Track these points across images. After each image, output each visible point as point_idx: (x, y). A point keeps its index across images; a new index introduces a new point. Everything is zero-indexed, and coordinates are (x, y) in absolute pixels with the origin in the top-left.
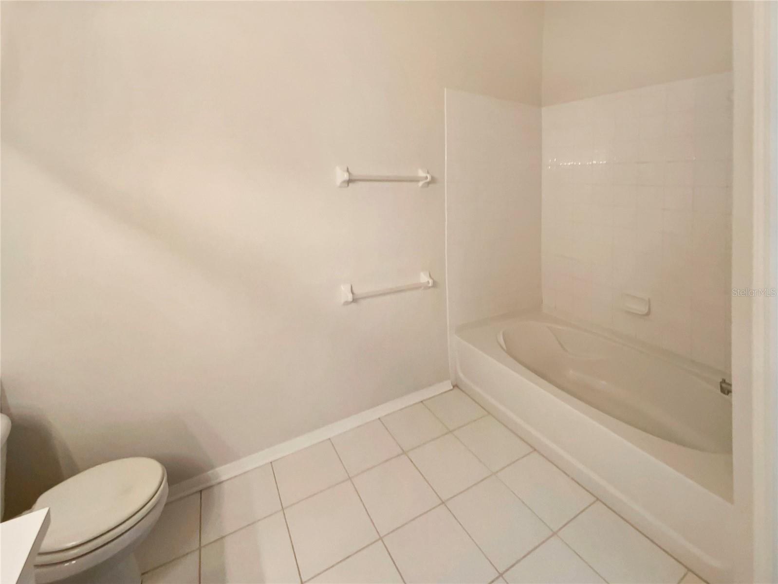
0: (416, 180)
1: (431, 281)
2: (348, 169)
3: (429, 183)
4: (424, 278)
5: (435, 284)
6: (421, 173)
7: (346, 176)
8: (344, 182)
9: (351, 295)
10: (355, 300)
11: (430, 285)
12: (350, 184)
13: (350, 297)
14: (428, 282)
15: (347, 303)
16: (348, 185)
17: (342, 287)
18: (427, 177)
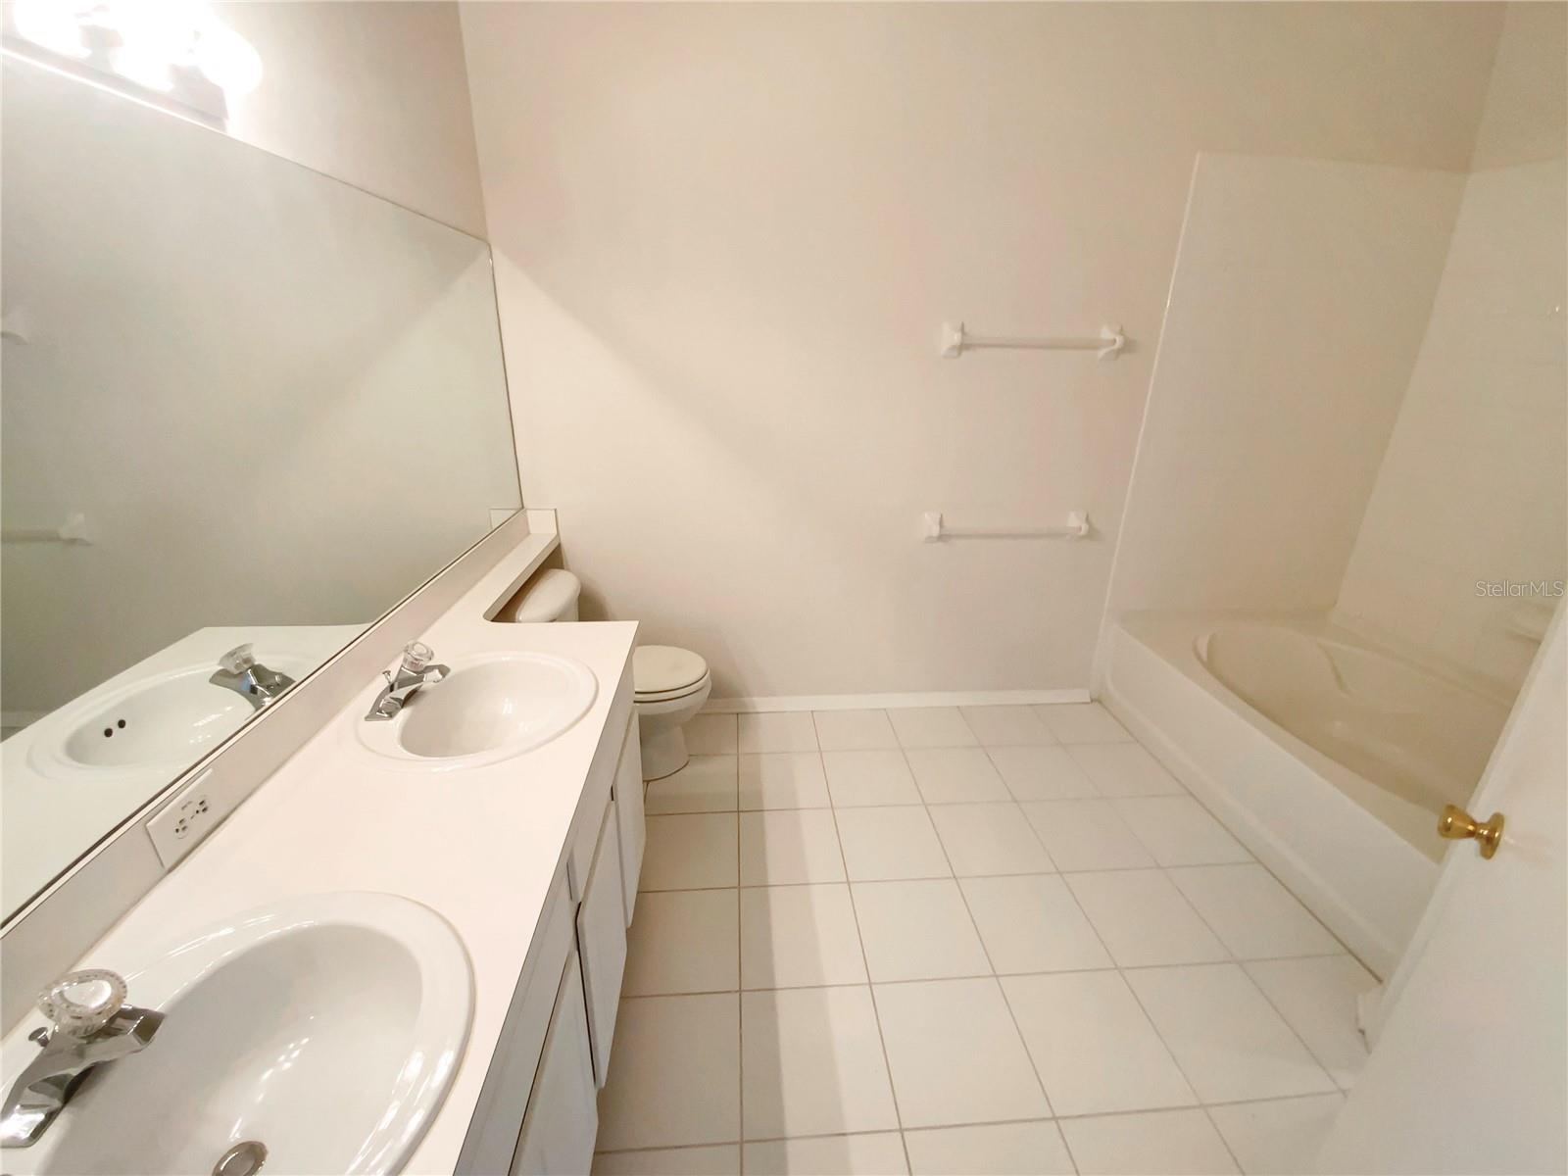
0: (1093, 346)
1: (1085, 528)
2: (963, 325)
3: (1120, 352)
4: (1074, 521)
5: (1092, 534)
6: (1106, 334)
7: (957, 338)
8: (953, 348)
9: (938, 527)
10: (941, 538)
11: (1083, 533)
12: (965, 354)
13: (935, 531)
14: (1080, 529)
15: (930, 540)
16: (960, 354)
17: (926, 515)
18: (1115, 341)
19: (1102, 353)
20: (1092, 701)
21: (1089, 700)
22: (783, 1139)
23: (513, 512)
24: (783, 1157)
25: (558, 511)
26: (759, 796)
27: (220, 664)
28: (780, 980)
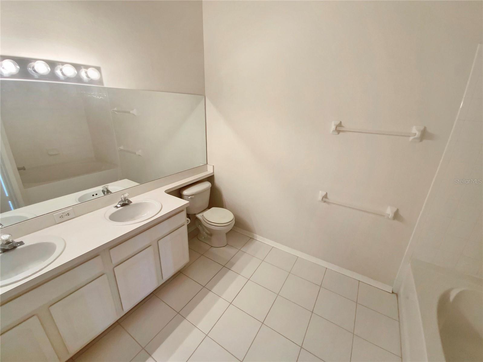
0: (407, 135)
1: (392, 215)
2: (341, 122)
6: (413, 130)
8: (334, 131)
16: (338, 133)
17: (320, 192)
18: (416, 134)
19: (411, 138)
20: (393, 293)
21: (391, 292)
22: (150, 355)
23: (204, 164)
24: (146, 359)
25: (214, 166)
26: (233, 264)
27: (102, 188)
28: (189, 318)
